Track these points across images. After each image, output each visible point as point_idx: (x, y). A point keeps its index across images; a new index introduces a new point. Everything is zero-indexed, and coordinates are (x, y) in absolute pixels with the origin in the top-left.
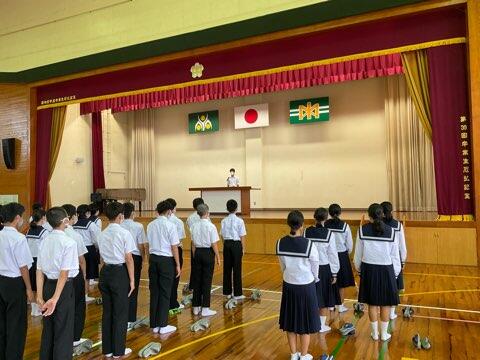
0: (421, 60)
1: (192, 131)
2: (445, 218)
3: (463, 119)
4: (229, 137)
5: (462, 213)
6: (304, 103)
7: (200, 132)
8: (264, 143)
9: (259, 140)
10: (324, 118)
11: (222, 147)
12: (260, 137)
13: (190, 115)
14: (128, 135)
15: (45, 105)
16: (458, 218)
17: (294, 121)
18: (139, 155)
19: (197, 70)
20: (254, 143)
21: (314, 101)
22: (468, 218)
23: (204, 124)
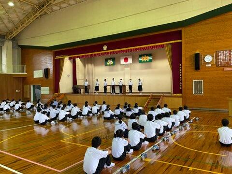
0: (170, 46)
1: (106, 65)
2: (175, 95)
3: (180, 65)
4: (119, 67)
5: (179, 93)
6: (143, 55)
7: (109, 65)
8: (131, 69)
9: (129, 68)
10: (150, 61)
11: (117, 71)
12: (129, 67)
13: (105, 59)
14: (85, 66)
15: (57, 57)
16: (178, 95)
17: (140, 62)
18: (88, 73)
19: (105, 48)
20: (127, 69)
21: (147, 55)
22: (180, 95)
23: (110, 62)
